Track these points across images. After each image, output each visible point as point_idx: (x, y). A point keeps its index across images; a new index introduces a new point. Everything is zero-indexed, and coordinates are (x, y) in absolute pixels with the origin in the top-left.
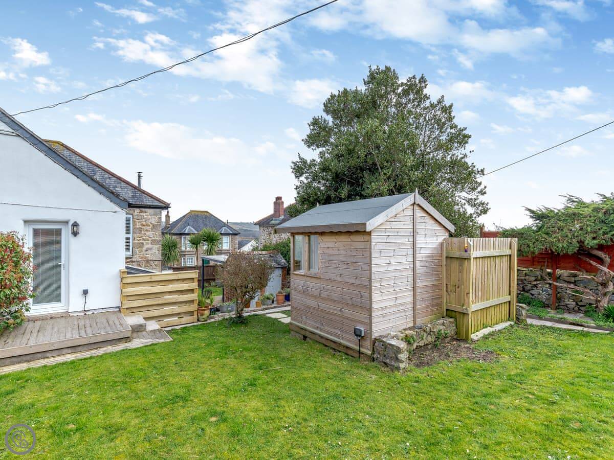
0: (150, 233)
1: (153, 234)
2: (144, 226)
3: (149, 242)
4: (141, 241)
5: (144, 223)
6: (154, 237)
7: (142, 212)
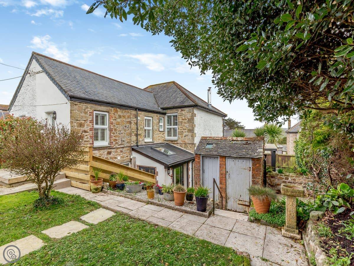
0: (187, 125)
1: (188, 125)
2: (184, 120)
3: (187, 130)
4: (182, 130)
5: (184, 118)
6: (189, 127)
7: (182, 110)
